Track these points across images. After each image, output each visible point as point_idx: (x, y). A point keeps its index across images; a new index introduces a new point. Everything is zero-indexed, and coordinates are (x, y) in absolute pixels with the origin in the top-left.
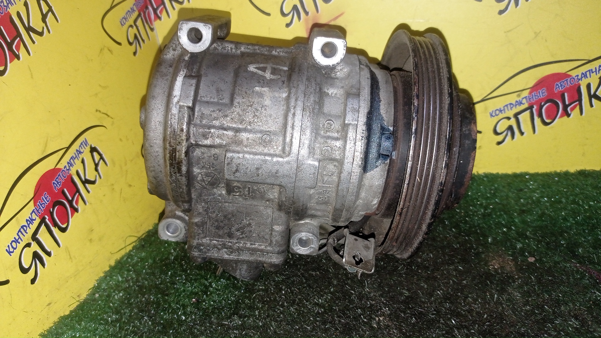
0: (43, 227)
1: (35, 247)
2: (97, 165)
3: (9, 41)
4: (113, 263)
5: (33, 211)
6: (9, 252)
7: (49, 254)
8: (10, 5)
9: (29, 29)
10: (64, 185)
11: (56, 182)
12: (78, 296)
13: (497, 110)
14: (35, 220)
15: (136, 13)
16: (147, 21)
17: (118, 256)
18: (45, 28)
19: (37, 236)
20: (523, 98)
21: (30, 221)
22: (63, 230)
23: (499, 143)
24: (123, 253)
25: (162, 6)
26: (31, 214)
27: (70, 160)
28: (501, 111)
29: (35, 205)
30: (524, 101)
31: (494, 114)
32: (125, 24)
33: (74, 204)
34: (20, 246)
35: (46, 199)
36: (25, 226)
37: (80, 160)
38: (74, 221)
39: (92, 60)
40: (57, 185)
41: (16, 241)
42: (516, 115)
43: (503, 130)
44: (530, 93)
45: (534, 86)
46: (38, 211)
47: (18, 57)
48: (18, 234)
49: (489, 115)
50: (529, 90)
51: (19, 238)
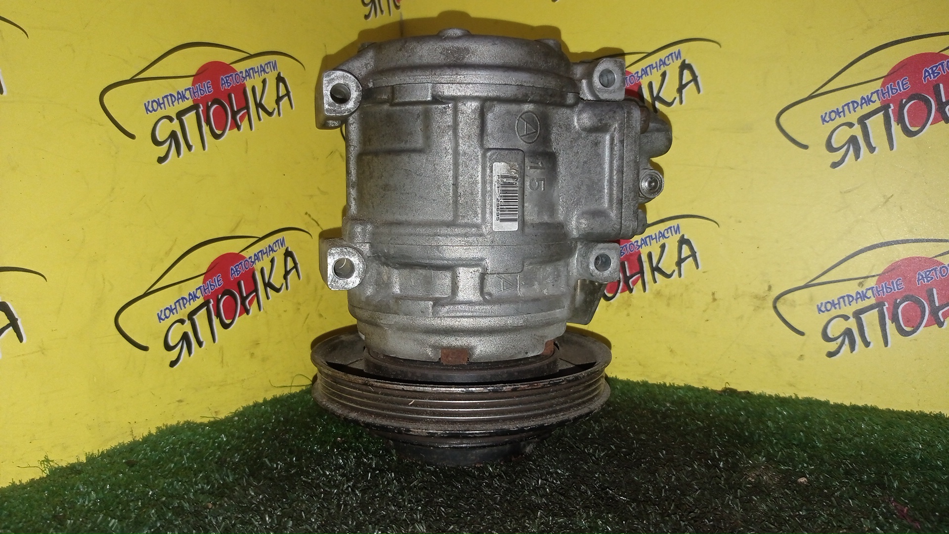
0: (204, 310)
1: (187, 327)
2: (287, 273)
3: (236, 110)
4: (269, 397)
5: (200, 288)
6: (160, 318)
7: (200, 344)
8: (248, 78)
9: (259, 105)
10: (243, 276)
11: (234, 269)
12: (216, 412)
13: (829, 302)
14: (198, 298)
17: (278, 393)
18: (276, 110)
19: (194, 317)
20: (867, 290)
21: (193, 297)
22: (226, 326)
23: (831, 354)
24: (286, 391)
26: (197, 289)
27: (258, 253)
28: (833, 304)
29: (204, 282)
30: (869, 294)
31: (823, 309)
33: (247, 302)
34: (174, 317)
35: (218, 282)
36: (186, 299)
37: (270, 258)
38: (240, 321)
39: (318, 159)
40: (234, 273)
41: (171, 310)
42: (858, 314)
43: (837, 335)
44: (879, 282)
45: (884, 273)
46: (205, 290)
47: (239, 128)
48: (175, 303)
49: (816, 310)
50: (877, 278)
51: (174, 309)
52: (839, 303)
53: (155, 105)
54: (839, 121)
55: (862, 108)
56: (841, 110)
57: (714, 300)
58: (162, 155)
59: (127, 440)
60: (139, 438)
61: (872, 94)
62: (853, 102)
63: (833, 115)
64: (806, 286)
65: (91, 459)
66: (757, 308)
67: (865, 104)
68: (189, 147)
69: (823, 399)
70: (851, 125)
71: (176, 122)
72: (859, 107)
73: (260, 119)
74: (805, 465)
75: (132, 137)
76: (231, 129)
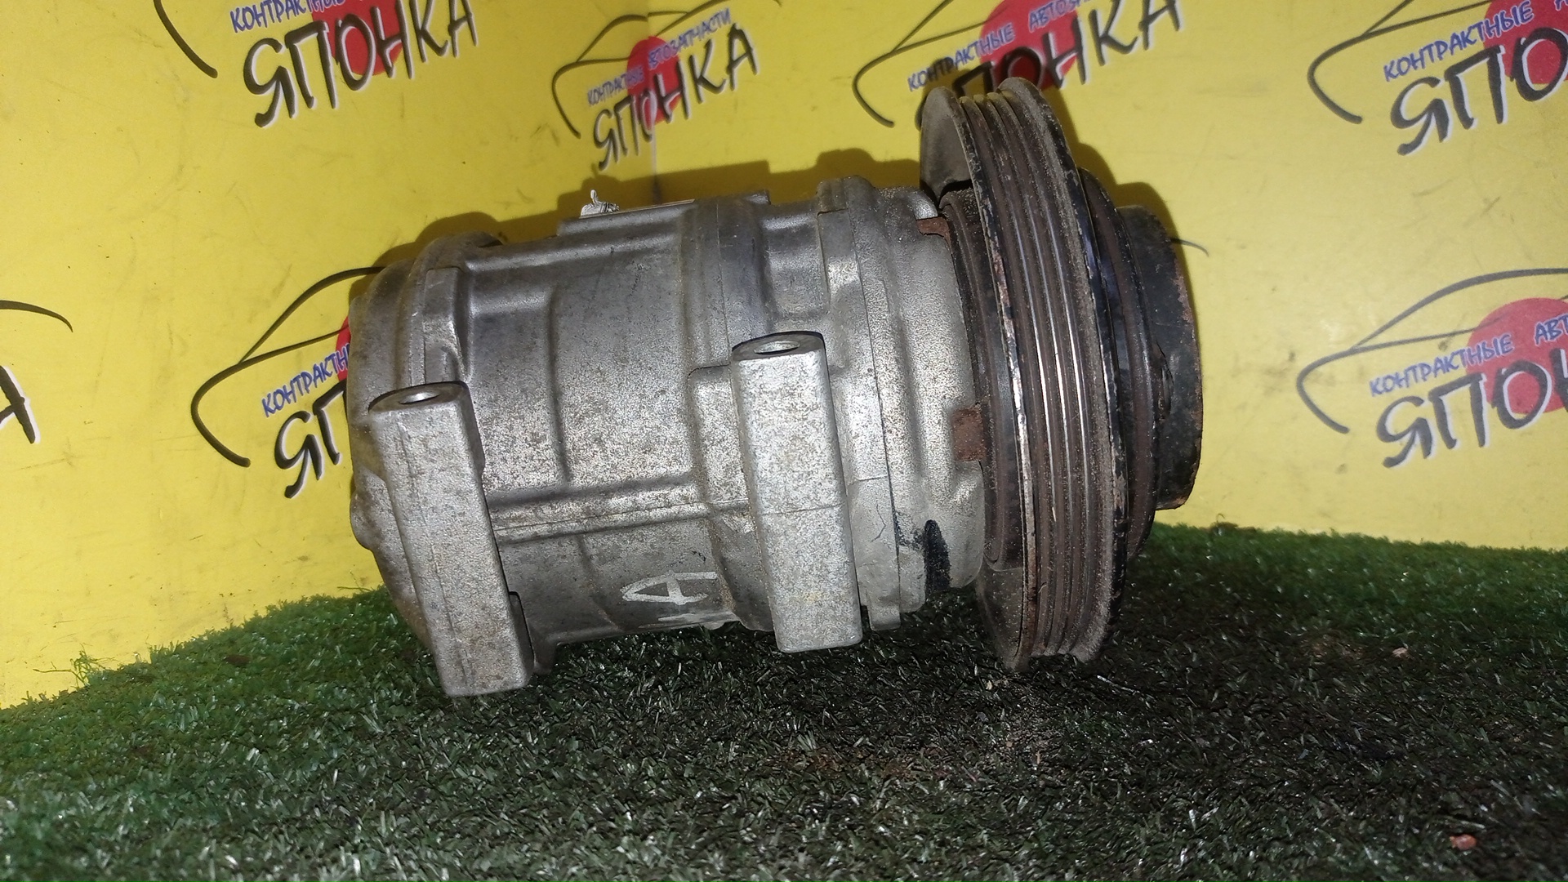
0: (339, 398)
1: (312, 427)
3: (383, 38)
5: (331, 357)
6: (267, 409)
7: (333, 457)
9: (421, 33)
12: (362, 580)
13: (1389, 377)
14: (329, 375)
15: (622, 94)
16: (641, 117)
18: (450, 44)
19: (323, 409)
20: (1454, 354)
21: (321, 373)
23: (1391, 462)
25: (678, 94)
26: (326, 360)
28: (1398, 380)
29: (338, 348)
31: (1380, 388)
32: (596, 102)
34: (290, 408)
36: (309, 376)
39: (517, 138)
41: (285, 395)
42: (1437, 395)
43: (1402, 428)
44: (1472, 342)
45: (1481, 326)
46: (340, 361)
47: (389, 71)
48: (291, 383)
49: (1369, 390)
50: (1469, 335)
51: (291, 392)
52: (1407, 378)
53: (248, 16)
54: (1415, 74)
55: (1452, 53)
56: (1417, 56)
58: (263, 111)
59: (221, 626)
60: (239, 623)
61: (1470, 29)
62: (1438, 43)
63: (1404, 65)
64: (1353, 352)
65: (160, 657)
66: (1270, 391)
67: (1458, 47)
68: (308, 100)
69: (1377, 534)
70: (1433, 82)
71: (285, 51)
72: (1449, 50)
73: (422, 58)
75: (211, 72)
76: (376, 72)
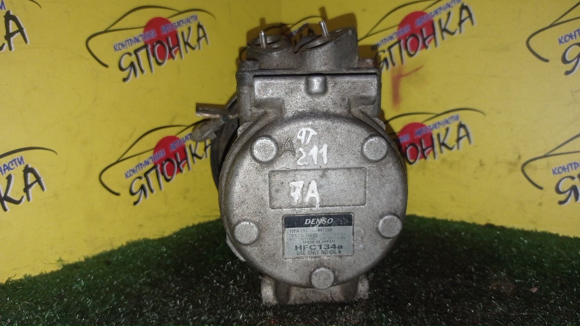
0: (154, 171)
1: (144, 181)
2: (206, 147)
3: (171, 47)
4: (196, 222)
5: (151, 157)
6: (127, 176)
7: (152, 191)
8: (179, 26)
9: (186, 43)
10: (178, 150)
11: (173, 146)
12: (163, 232)
13: (560, 167)
14: (150, 163)
17: (202, 220)
18: (198, 46)
19: (148, 175)
21: (147, 163)
22: (168, 180)
23: (561, 203)
24: (207, 219)
26: (149, 158)
27: (188, 136)
28: (564, 169)
29: (154, 154)
31: (557, 172)
33: (181, 166)
34: (135, 175)
35: (162, 154)
36: (143, 165)
40: (173, 148)
41: (134, 171)
43: (566, 189)
46: (154, 159)
47: (173, 58)
48: (136, 167)
49: (552, 172)
51: (136, 170)
52: (568, 168)
53: (120, 46)
54: (572, 42)
57: (482, 165)
58: (125, 77)
59: (108, 249)
60: (116, 248)
63: (567, 38)
64: (546, 156)
65: (87, 260)
66: (511, 171)
68: (142, 71)
69: (554, 232)
71: (134, 56)
73: (187, 52)
74: (533, 279)
75: (106, 66)
76: (169, 58)
